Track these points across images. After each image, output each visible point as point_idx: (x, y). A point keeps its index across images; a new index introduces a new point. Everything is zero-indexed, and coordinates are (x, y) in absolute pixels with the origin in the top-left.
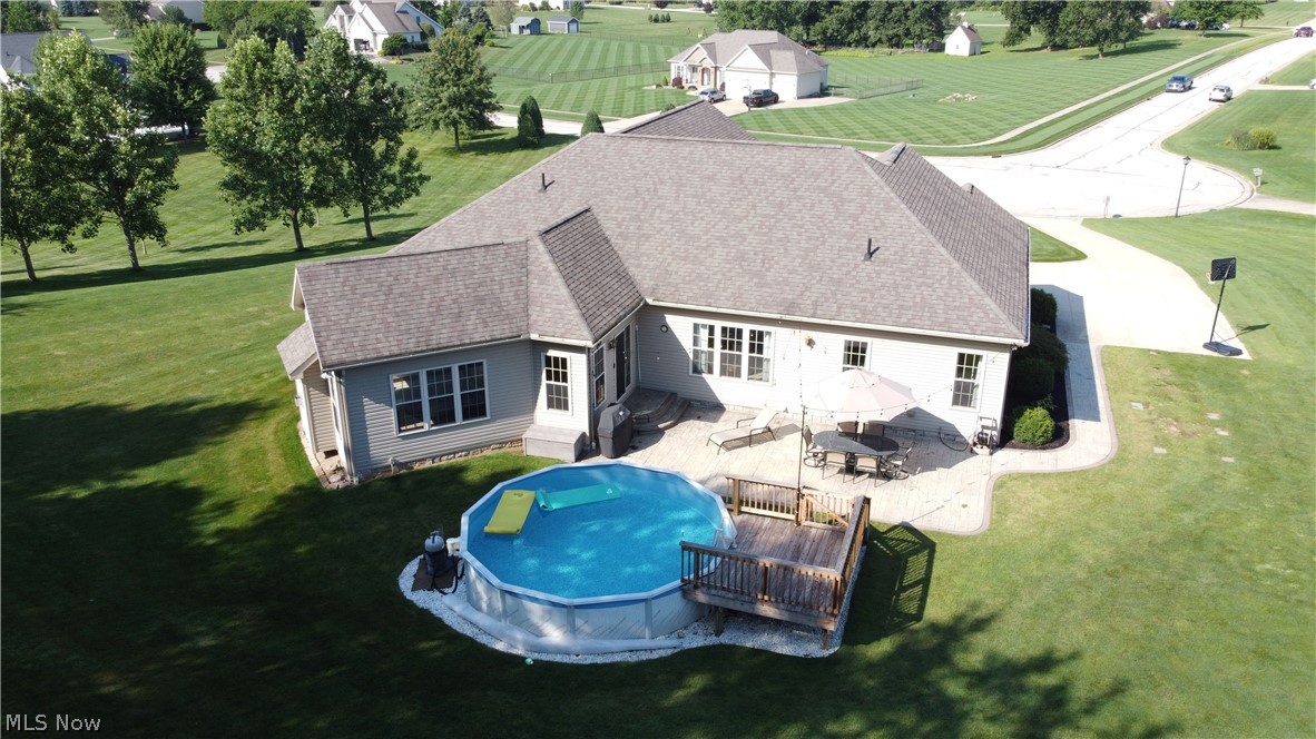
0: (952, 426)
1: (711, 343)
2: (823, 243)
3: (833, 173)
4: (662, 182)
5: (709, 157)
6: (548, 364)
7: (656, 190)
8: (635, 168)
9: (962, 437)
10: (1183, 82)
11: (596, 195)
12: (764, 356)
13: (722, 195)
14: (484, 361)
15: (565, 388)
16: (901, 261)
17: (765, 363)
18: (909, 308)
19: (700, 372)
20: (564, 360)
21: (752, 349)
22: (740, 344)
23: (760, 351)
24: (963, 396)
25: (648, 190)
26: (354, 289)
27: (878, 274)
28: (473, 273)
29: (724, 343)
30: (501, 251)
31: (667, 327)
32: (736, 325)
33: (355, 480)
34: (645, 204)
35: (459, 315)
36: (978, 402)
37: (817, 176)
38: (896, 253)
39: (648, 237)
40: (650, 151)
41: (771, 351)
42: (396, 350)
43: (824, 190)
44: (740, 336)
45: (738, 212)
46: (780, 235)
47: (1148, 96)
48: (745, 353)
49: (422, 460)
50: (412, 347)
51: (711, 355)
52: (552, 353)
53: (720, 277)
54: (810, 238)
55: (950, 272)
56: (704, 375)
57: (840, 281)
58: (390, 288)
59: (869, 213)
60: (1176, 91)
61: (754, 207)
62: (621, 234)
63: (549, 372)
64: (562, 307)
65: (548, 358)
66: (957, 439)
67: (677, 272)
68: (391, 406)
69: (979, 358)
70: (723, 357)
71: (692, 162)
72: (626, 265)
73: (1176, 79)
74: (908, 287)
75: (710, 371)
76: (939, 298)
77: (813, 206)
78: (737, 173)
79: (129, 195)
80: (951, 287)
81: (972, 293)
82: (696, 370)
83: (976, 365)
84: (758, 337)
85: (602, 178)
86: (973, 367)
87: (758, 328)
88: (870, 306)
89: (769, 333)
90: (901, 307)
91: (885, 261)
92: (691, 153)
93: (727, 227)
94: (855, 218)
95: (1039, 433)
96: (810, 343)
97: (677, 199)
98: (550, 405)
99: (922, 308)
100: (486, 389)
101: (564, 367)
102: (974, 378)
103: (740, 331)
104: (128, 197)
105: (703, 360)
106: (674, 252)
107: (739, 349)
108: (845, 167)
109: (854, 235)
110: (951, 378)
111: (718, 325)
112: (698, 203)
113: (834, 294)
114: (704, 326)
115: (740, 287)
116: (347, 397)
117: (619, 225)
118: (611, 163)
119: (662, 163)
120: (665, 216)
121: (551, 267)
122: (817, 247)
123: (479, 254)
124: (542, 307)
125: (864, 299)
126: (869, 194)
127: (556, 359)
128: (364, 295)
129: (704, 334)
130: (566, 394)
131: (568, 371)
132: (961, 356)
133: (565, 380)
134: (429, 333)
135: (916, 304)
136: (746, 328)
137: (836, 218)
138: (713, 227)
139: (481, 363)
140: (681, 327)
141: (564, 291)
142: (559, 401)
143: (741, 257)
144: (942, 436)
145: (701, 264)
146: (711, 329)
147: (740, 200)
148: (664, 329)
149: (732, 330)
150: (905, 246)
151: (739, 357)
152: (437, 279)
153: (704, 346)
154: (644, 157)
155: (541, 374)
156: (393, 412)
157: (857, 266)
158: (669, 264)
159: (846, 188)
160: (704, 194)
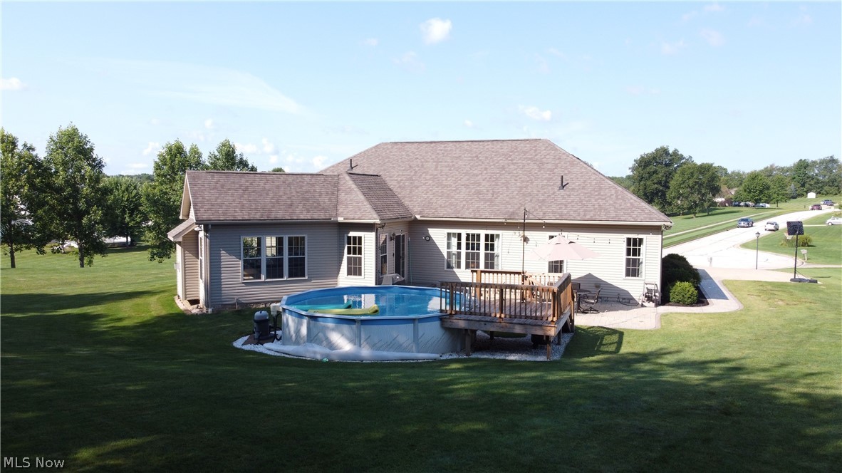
0: (627, 292)
1: (459, 246)
2: (532, 183)
3: (535, 151)
4: (427, 161)
5: (457, 148)
6: (349, 243)
7: (422, 165)
8: (409, 156)
9: (634, 299)
10: (749, 224)
11: (385, 170)
12: (496, 252)
13: (465, 165)
14: (306, 236)
15: (360, 259)
16: (583, 188)
17: (496, 258)
18: (591, 211)
19: (452, 268)
20: (360, 238)
21: (487, 248)
22: (478, 245)
23: (492, 249)
24: (633, 269)
25: (418, 166)
26: (222, 186)
27: (569, 196)
28: (301, 187)
29: (467, 245)
30: (322, 178)
31: (430, 237)
32: (475, 232)
33: (210, 310)
34: (416, 172)
35: (291, 205)
36: (643, 273)
37: (525, 153)
38: (579, 185)
39: (417, 187)
40: (419, 148)
41: (500, 249)
42: (246, 217)
43: (530, 159)
44: (478, 239)
45: (476, 172)
46: (503, 181)
47: (727, 229)
48: (482, 252)
49: (259, 303)
50: (258, 217)
51: (459, 254)
52: (352, 234)
53: (464, 203)
54: (523, 181)
55: (616, 192)
56: (454, 270)
57: (544, 200)
58: (247, 188)
59: (560, 168)
60: (744, 227)
61: (486, 169)
62: (400, 187)
63: (349, 248)
64: (360, 204)
65: (349, 238)
66: (631, 301)
67: (436, 203)
68: (240, 259)
69: (641, 240)
70: (467, 254)
71: (446, 151)
72: (403, 201)
73: (743, 220)
74: (590, 201)
75: (459, 267)
76: (610, 205)
77: (524, 166)
78: (474, 155)
79: (85, 219)
80: (617, 199)
81: (632, 201)
82: (449, 266)
83: (640, 246)
84: (490, 238)
85: (388, 162)
86: (638, 247)
87: (490, 232)
88: (565, 212)
89: (498, 236)
90: (585, 211)
91: (573, 189)
92: (445, 147)
93: (469, 179)
94: (552, 171)
95: (688, 295)
96: (526, 239)
97: (436, 168)
98: (349, 273)
99: (600, 210)
100: (306, 256)
101: (360, 243)
102: (639, 255)
103: (479, 236)
104: (85, 221)
105: (454, 260)
106: (434, 193)
107: (478, 249)
108: (543, 148)
109: (551, 178)
110: (623, 257)
111: (464, 232)
112: (450, 170)
113: (540, 207)
114: (454, 234)
115: (478, 207)
116: (210, 248)
117: (399, 183)
118: (394, 155)
119: (427, 153)
120: (428, 177)
121: (354, 186)
122: (528, 186)
123: (307, 179)
124: (347, 205)
125: (560, 208)
126: (559, 159)
127: (355, 238)
128: (229, 189)
129: (454, 241)
130: (360, 264)
131: (363, 246)
132: (629, 240)
133: (360, 253)
134: (270, 211)
135: (595, 209)
136: (483, 233)
137: (539, 171)
138: (460, 180)
139: (304, 238)
140: (439, 236)
141: (361, 197)
142: (355, 269)
143: (478, 193)
144: (621, 300)
145: (452, 197)
146: (459, 236)
147: (477, 166)
148: (428, 239)
149: (473, 235)
150: (585, 182)
151: (478, 254)
152: (278, 187)
153: (454, 249)
154: (415, 151)
155: (344, 248)
156: (241, 263)
157: (554, 193)
158: (431, 199)
159: (545, 157)
160: (453, 165)
